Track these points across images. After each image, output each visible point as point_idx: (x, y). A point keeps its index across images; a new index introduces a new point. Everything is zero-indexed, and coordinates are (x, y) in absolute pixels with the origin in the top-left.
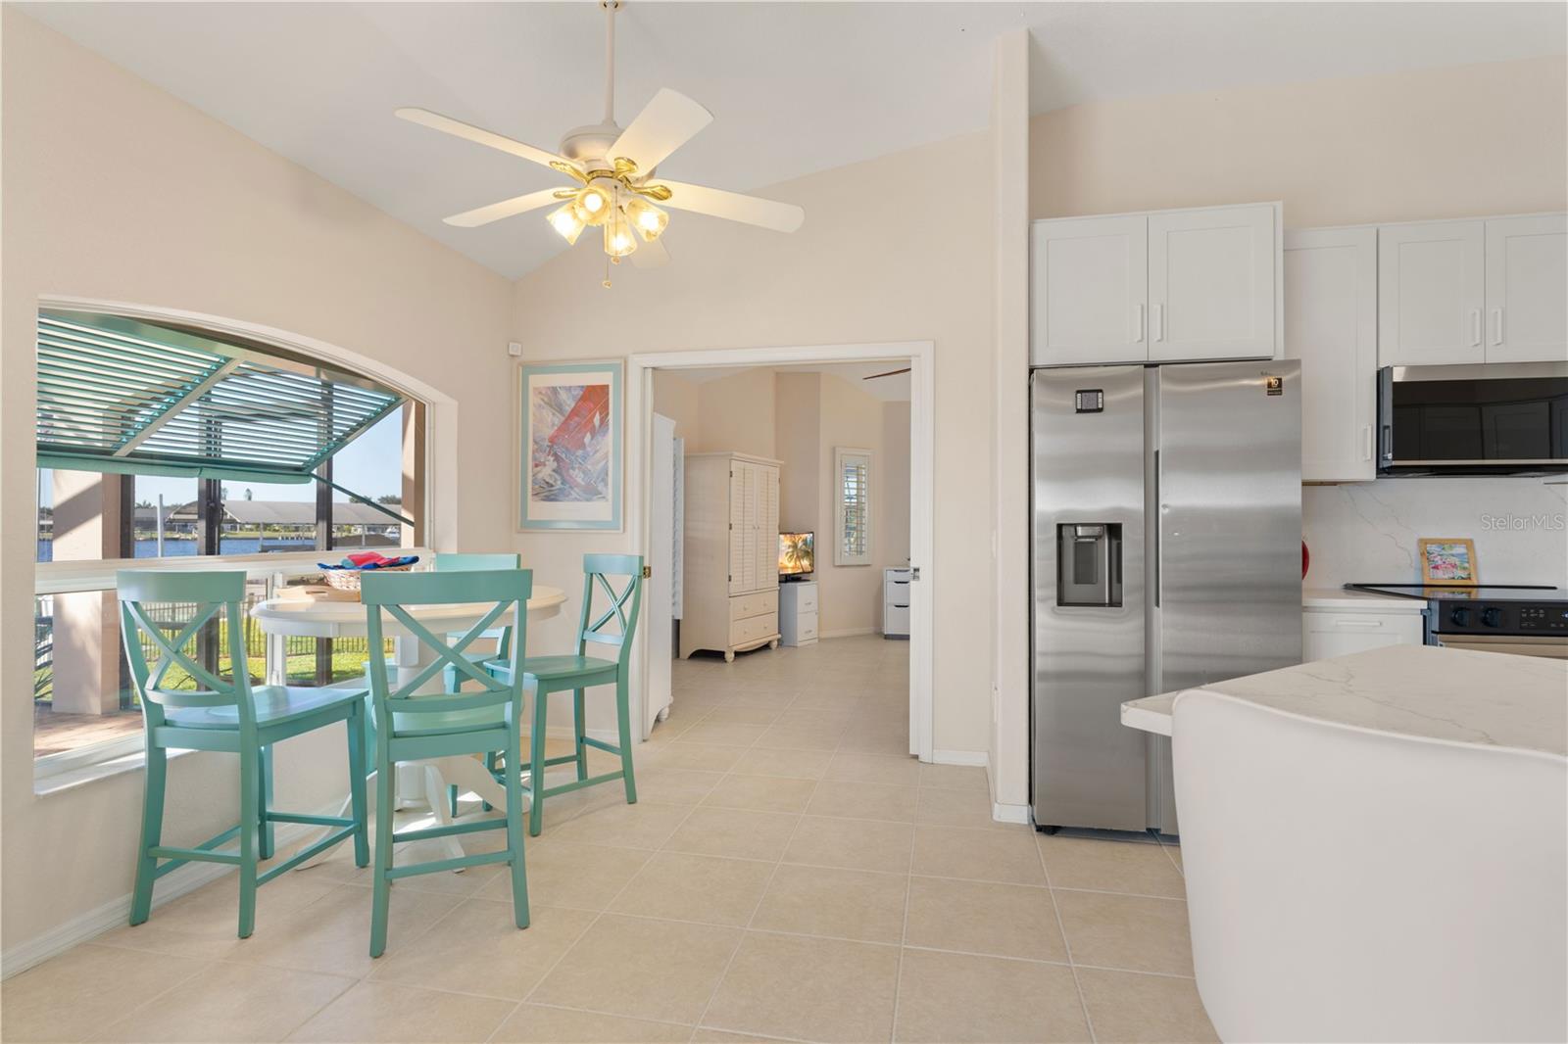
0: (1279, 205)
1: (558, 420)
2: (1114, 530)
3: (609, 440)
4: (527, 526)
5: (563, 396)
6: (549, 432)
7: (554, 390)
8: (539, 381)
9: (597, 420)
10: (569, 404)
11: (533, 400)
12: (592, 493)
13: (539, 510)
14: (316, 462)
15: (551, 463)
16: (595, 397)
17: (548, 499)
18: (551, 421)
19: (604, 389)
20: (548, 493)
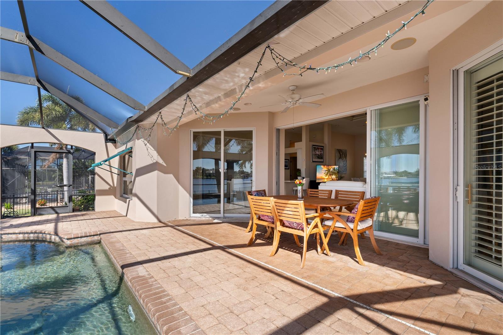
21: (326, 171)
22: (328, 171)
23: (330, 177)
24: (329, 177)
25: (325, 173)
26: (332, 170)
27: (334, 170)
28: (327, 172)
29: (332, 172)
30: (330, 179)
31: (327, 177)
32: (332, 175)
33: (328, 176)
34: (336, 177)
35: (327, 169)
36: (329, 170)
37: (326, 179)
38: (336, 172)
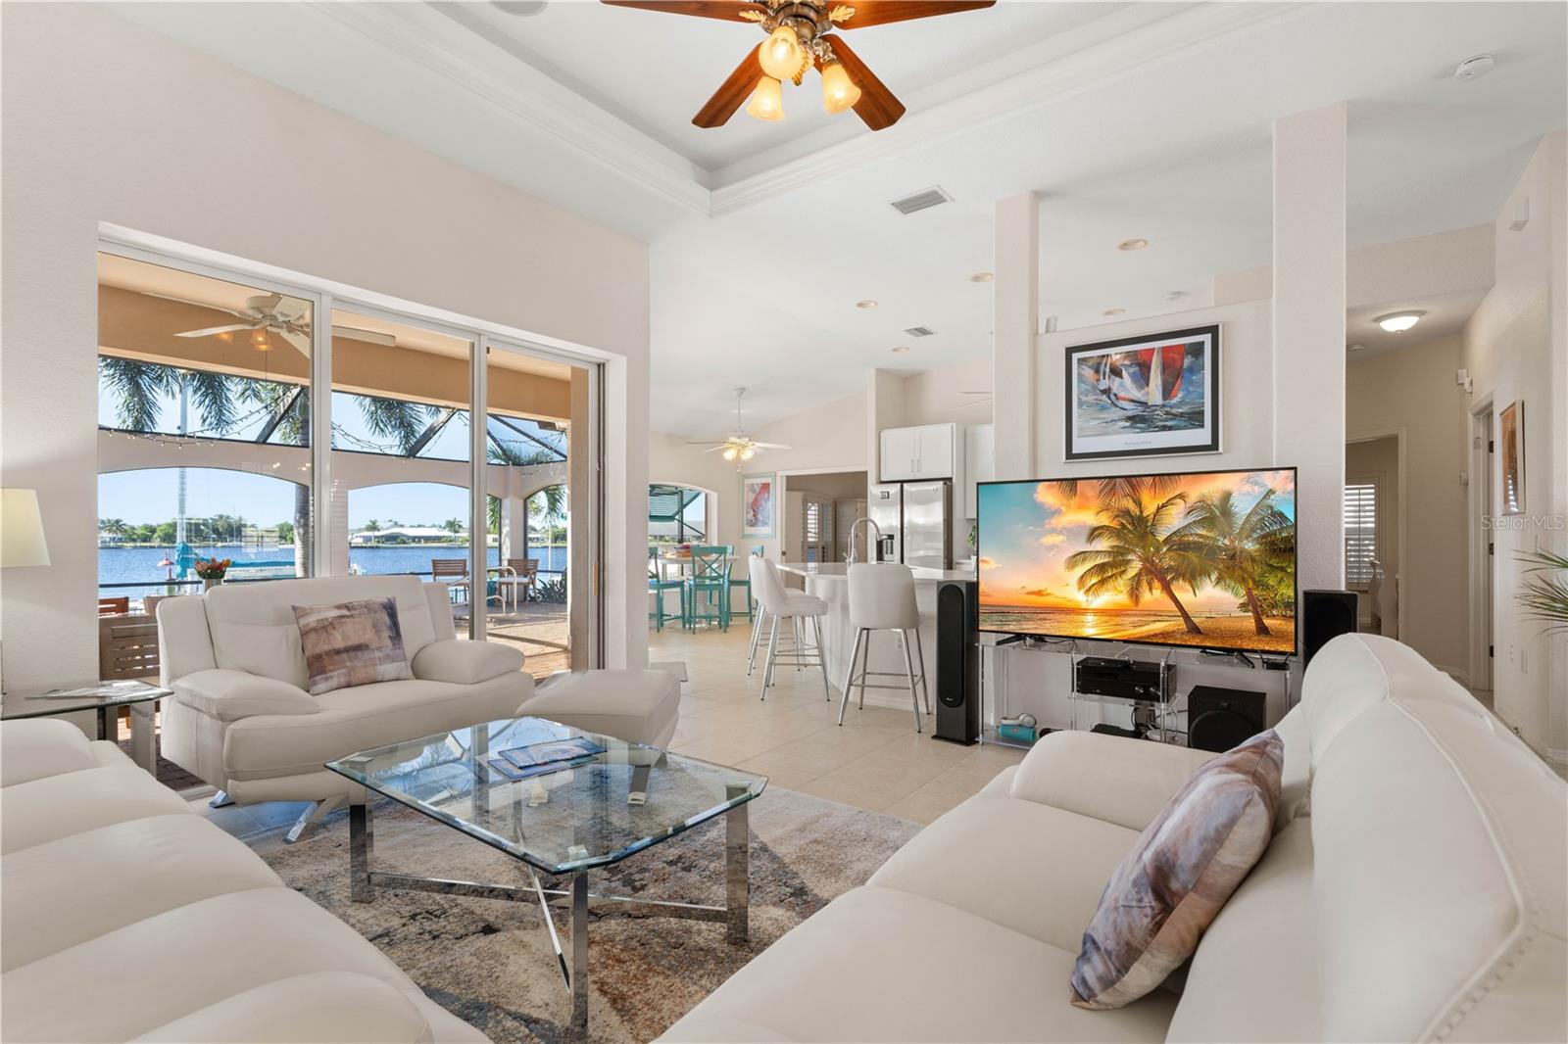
0: (954, 424)
1: (754, 496)
2: (891, 537)
3: (770, 504)
4: (744, 536)
5: (756, 487)
6: (751, 501)
7: (753, 485)
8: (748, 482)
9: (766, 496)
10: (758, 490)
11: (746, 489)
12: (765, 524)
13: (749, 530)
14: (677, 513)
15: (752, 513)
16: (765, 487)
17: (751, 526)
18: (752, 496)
19: (769, 484)
20: (753, 524)
21: (1094, 533)
22: (1117, 533)
23: (1153, 596)
24: (1134, 593)
25: (1083, 555)
26: (1175, 519)
27: (1209, 521)
28: (1104, 544)
29: (1179, 543)
30: (1156, 615)
31: (1114, 596)
32: (1193, 577)
33: (1122, 583)
34: (1252, 605)
35: (1104, 520)
36: (1136, 528)
37: (1090, 618)
38: (1250, 546)
